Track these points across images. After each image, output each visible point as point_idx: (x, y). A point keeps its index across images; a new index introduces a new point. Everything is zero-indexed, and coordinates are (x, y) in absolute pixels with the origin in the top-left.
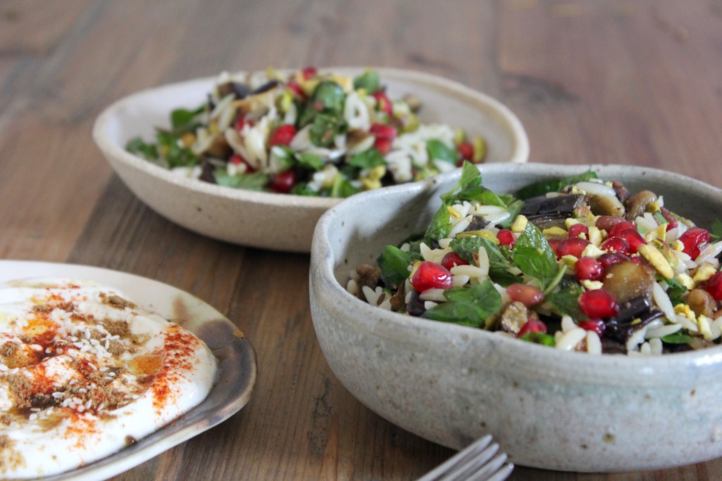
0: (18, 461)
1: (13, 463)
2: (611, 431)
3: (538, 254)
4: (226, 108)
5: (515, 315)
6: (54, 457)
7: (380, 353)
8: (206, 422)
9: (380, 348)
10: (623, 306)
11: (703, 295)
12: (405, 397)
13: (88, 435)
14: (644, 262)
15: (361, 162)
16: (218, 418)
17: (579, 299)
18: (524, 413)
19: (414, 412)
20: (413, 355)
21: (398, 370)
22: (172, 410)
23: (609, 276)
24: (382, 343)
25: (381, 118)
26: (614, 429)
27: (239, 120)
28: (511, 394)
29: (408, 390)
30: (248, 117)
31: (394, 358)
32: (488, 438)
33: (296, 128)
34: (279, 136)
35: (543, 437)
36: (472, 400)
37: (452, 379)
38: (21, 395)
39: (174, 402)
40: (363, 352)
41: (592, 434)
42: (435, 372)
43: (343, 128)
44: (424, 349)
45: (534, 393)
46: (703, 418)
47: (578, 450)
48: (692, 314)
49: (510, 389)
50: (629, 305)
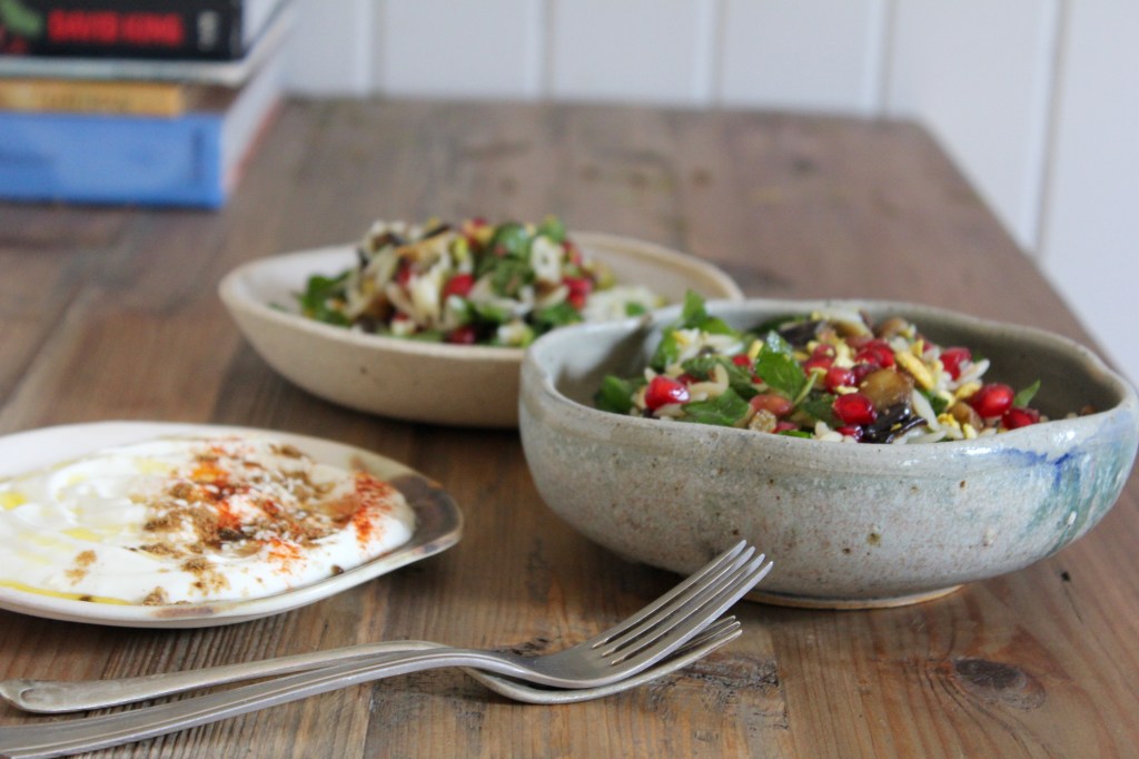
0: (221, 582)
1: (216, 584)
2: (876, 530)
3: (784, 361)
4: (385, 262)
5: (764, 423)
6: (260, 580)
7: (617, 462)
8: (421, 548)
9: (617, 457)
10: (881, 414)
11: (967, 409)
12: (646, 510)
13: (292, 561)
14: (902, 370)
15: (551, 317)
16: (434, 548)
17: (833, 405)
18: (781, 514)
19: (656, 528)
20: (655, 460)
21: (639, 479)
22: (376, 546)
23: (864, 384)
24: (620, 451)
25: (571, 270)
26: (879, 527)
27: (403, 270)
28: (766, 493)
29: (650, 502)
30: (415, 267)
31: (634, 466)
32: (744, 543)
33: (473, 279)
34: (454, 285)
35: (802, 541)
36: (723, 504)
37: (700, 483)
38: (207, 529)
39: (379, 538)
40: (597, 465)
41: (855, 534)
42: (681, 476)
43: (529, 278)
44: (667, 452)
45: (792, 488)
46: (974, 515)
47: (840, 554)
48: (956, 425)
49: (766, 486)
50: (887, 412)
